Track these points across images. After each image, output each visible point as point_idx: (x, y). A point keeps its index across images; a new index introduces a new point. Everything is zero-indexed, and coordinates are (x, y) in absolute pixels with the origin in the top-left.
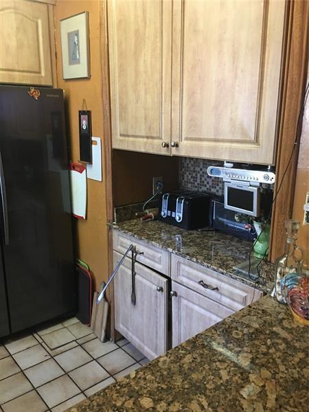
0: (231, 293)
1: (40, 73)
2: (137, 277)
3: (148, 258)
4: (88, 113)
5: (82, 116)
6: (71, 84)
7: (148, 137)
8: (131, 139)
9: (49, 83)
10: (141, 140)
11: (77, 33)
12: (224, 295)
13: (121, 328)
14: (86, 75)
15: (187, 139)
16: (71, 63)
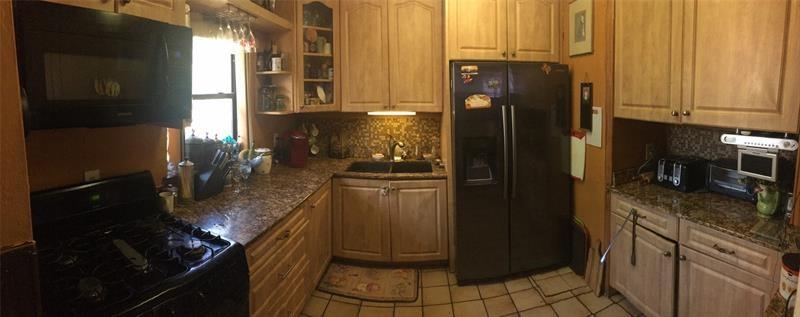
0: (750, 256)
1: (550, 51)
2: (638, 239)
3: (651, 222)
4: (590, 85)
5: (585, 88)
6: (574, 59)
7: (653, 107)
8: (635, 108)
9: (557, 61)
10: (646, 109)
11: (583, 13)
12: (741, 259)
13: (617, 285)
14: (590, 50)
15: (699, 108)
16: (576, 41)
